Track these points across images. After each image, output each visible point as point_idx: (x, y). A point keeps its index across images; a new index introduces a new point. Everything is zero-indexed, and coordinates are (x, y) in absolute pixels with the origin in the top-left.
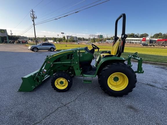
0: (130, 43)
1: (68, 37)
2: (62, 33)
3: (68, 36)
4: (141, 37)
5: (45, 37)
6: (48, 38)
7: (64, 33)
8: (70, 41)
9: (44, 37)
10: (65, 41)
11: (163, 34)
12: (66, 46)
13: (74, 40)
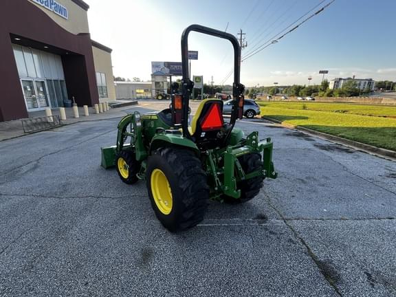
1: (338, 82)
2: (321, 72)
3: (340, 79)
5: (277, 85)
6: (281, 87)
7: (327, 72)
8: (341, 94)
9: (274, 85)
10: (326, 94)
12: (304, 108)
13: (356, 90)
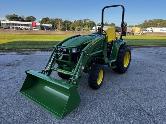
0: (17, 29)
4: (27, 21)
11: (50, 19)
